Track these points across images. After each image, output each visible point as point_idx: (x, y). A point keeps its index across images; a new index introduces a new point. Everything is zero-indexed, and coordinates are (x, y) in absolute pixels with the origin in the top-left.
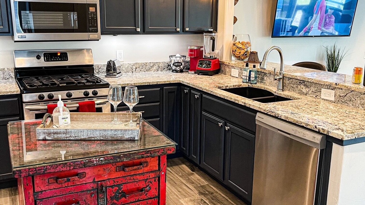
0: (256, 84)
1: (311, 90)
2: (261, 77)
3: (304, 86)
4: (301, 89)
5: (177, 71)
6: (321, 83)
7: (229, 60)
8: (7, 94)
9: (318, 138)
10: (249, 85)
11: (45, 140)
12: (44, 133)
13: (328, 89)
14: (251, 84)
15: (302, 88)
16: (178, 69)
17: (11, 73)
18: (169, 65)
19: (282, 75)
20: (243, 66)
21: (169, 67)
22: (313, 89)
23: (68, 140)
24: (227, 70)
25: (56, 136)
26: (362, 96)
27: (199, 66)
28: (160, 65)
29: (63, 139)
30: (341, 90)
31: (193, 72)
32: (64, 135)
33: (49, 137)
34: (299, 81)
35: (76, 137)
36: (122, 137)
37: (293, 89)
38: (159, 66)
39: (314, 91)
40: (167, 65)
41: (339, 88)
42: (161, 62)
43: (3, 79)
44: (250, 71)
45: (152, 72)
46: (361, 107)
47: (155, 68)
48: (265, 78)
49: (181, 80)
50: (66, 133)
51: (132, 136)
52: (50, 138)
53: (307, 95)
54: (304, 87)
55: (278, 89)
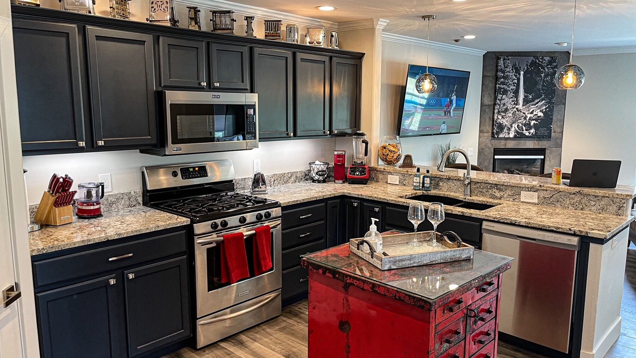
0: (430, 191)
1: (507, 194)
2: (435, 182)
3: (497, 189)
4: (494, 194)
5: (319, 182)
6: (521, 186)
7: (376, 165)
8: (176, 226)
9: (575, 241)
10: (423, 193)
11: (390, 270)
12: (390, 262)
13: (529, 191)
14: (426, 191)
15: (495, 192)
16: (321, 178)
17: (138, 198)
18: (306, 175)
19: (469, 179)
20: (407, 171)
21: (307, 177)
22: (509, 192)
23: (412, 267)
24: (381, 176)
25: (401, 264)
26: (572, 196)
27: (350, 173)
28: (298, 175)
29: (408, 266)
30: (545, 192)
31: (341, 181)
32: (409, 262)
33: (395, 265)
34: (490, 185)
35: (419, 262)
36: (459, 257)
37: (481, 193)
38: (296, 176)
39: (510, 194)
40: (303, 174)
41: (543, 190)
42: (298, 171)
43: (128, 207)
44: (424, 177)
45: (290, 184)
46: (571, 207)
47: (292, 179)
48: (441, 184)
49: (346, 191)
50: (410, 260)
51: (468, 255)
52: (395, 267)
53: (502, 199)
54: (497, 191)
55: (465, 195)
